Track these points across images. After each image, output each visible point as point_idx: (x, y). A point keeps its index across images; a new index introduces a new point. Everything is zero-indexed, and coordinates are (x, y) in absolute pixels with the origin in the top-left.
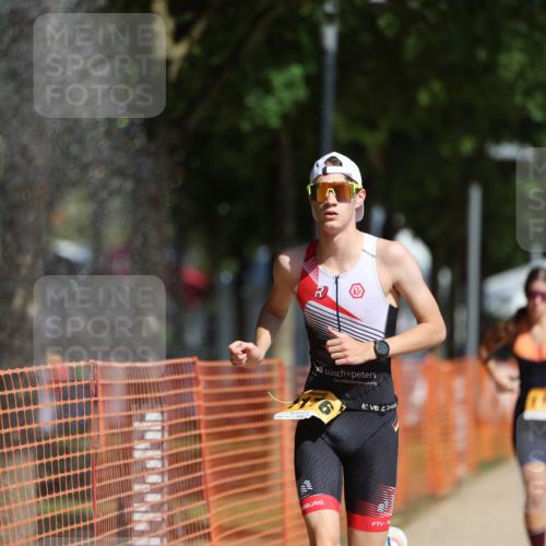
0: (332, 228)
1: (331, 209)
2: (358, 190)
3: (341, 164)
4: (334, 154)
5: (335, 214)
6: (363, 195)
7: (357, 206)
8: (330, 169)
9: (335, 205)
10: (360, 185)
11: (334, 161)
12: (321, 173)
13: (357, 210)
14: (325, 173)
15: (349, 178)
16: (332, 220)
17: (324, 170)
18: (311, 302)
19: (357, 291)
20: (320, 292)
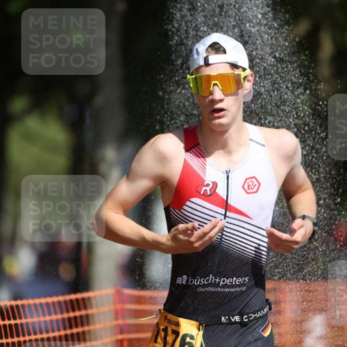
3: (224, 52)
5: (222, 110)
7: (246, 92)
8: (213, 58)
9: (222, 101)
10: (248, 72)
11: (216, 48)
12: (202, 63)
14: (207, 64)
15: (234, 66)
16: (220, 117)
17: (206, 59)
18: (194, 200)
19: (252, 186)
20: (208, 189)
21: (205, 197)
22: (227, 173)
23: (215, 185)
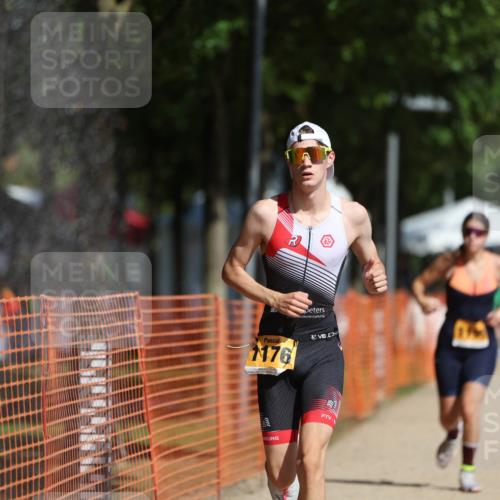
0: (309, 186)
1: (308, 170)
2: (328, 153)
3: (313, 132)
4: (306, 123)
5: (311, 174)
6: (332, 156)
7: (328, 166)
8: (304, 136)
9: (310, 167)
10: (330, 149)
11: (307, 130)
12: (296, 140)
13: (329, 169)
14: (300, 140)
15: (320, 143)
16: (308, 179)
17: (299, 137)
18: (283, 249)
19: (328, 241)
20: (294, 241)
21: (292, 247)
22: (310, 229)
23: (300, 238)
